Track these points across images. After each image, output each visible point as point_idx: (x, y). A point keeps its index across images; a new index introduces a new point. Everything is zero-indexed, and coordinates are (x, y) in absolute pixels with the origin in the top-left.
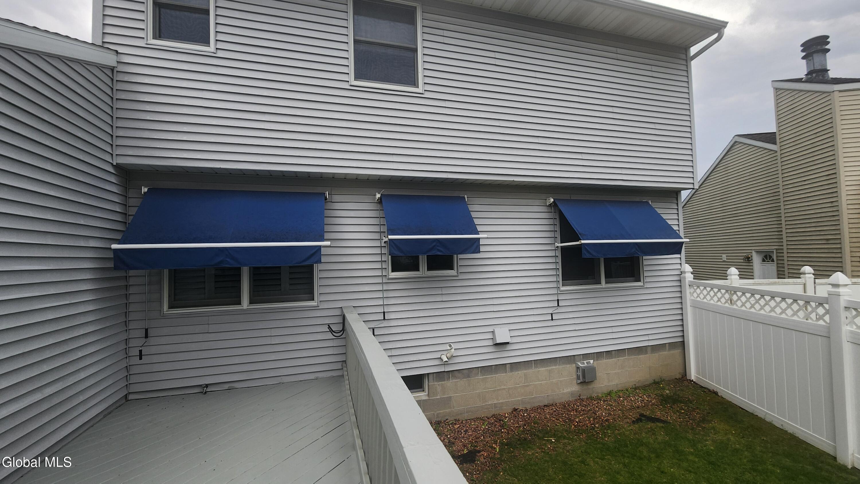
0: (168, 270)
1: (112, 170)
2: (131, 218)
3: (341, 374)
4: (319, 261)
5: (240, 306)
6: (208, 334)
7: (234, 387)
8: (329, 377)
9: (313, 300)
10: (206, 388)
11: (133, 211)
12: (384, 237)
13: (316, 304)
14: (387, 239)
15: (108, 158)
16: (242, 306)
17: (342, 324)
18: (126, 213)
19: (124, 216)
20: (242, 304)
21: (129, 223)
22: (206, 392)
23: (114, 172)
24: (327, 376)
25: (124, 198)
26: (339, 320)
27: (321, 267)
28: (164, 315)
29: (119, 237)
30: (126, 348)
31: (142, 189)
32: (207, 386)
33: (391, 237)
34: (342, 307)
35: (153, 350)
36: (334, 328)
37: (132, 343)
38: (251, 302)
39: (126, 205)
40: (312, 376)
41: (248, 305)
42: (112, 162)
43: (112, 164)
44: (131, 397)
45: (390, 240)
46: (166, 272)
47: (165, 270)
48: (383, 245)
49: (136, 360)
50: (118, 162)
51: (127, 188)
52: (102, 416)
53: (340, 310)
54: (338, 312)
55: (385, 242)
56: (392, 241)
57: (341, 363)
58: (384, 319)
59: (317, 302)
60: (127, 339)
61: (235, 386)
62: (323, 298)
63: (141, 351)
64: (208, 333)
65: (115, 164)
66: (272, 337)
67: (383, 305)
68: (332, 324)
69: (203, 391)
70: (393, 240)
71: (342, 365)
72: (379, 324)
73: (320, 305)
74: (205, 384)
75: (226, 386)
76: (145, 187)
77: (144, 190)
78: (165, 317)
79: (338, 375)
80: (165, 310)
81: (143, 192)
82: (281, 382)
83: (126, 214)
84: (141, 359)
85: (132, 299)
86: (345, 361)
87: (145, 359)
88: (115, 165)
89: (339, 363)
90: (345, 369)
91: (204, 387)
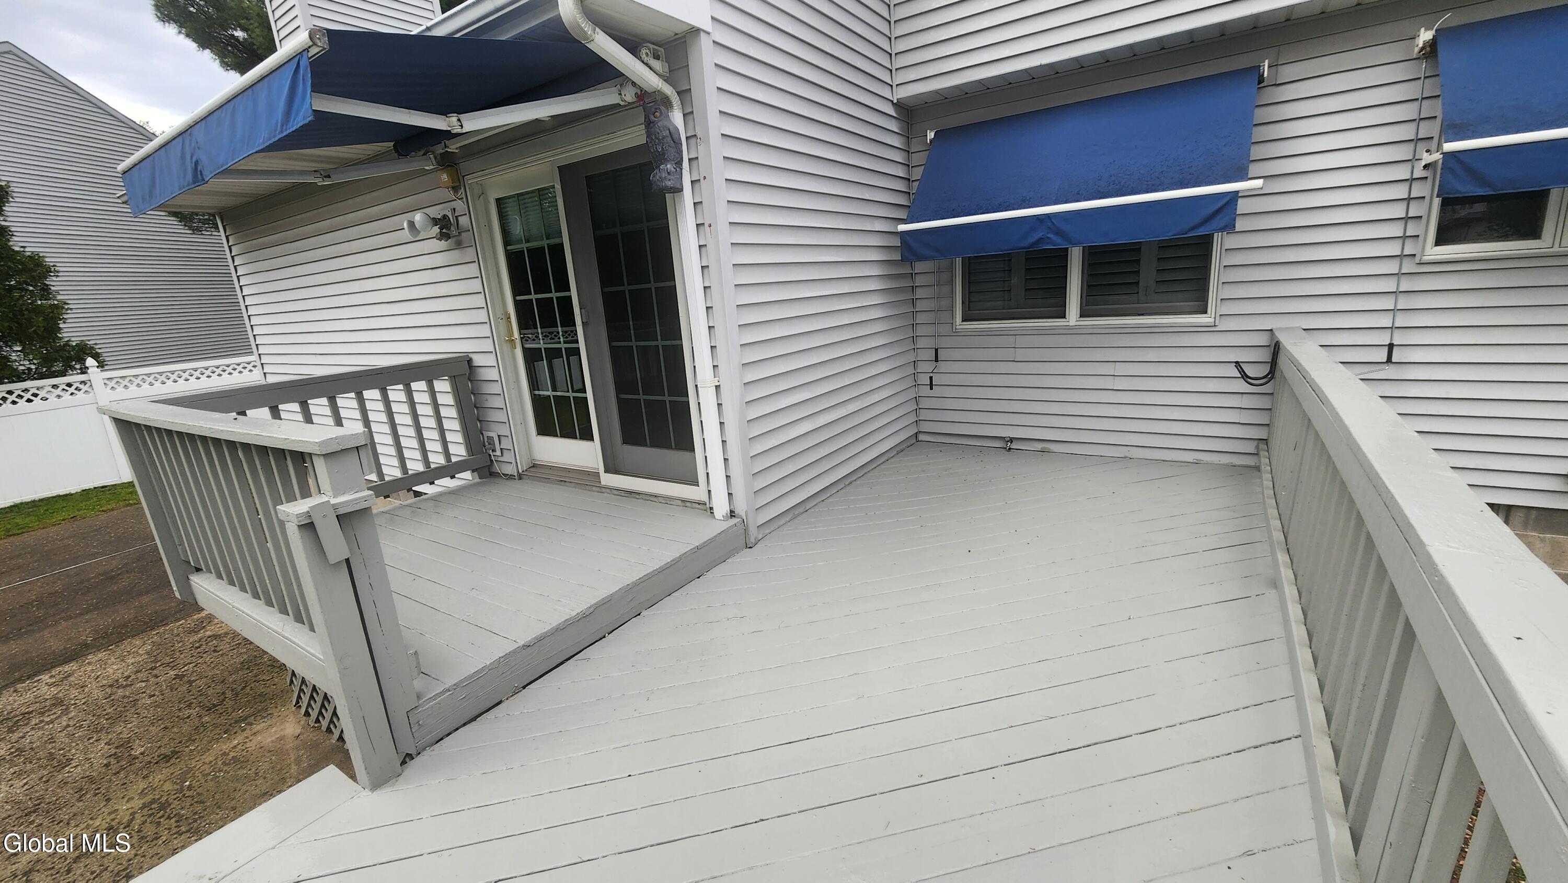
0: (961, 259)
1: (891, 111)
2: (916, 184)
3: (1254, 464)
4: (1229, 227)
5: (1064, 320)
6: (1014, 363)
7: (1050, 449)
8: (1224, 465)
9: (1206, 312)
10: (1011, 443)
11: (917, 174)
12: (1428, 151)
13: (1212, 320)
14: (1437, 156)
15: (886, 93)
16: (1067, 320)
17: (1270, 365)
18: (908, 177)
19: (907, 182)
20: (1067, 316)
21: (913, 194)
22: (1010, 449)
23: (895, 115)
24: (1221, 463)
25: (906, 154)
26: (1265, 356)
27: (1231, 241)
28: (957, 331)
29: (902, 214)
30: (914, 373)
31: (927, 135)
32: (1012, 440)
33: (1449, 147)
34: (1271, 330)
35: (945, 379)
36: (1250, 371)
37: (922, 367)
38: (1083, 314)
39: (909, 166)
40: (1190, 457)
41: (1078, 319)
42: (892, 99)
43: (892, 101)
44: (921, 437)
45: (1448, 155)
46: (959, 261)
47: (957, 259)
48: (1419, 172)
49: (926, 391)
50: (899, 97)
51: (908, 137)
52: (895, 453)
53: (1268, 334)
54: (1263, 340)
55: (1426, 167)
56: (1455, 157)
57: (1255, 443)
58: (1387, 362)
59: (1213, 316)
60: (915, 361)
61: (1052, 448)
62: (1226, 309)
63: (931, 378)
64: (1014, 361)
65: (895, 101)
66: (1116, 377)
67: (1392, 328)
68: (1245, 364)
69: (1005, 447)
70: (1457, 155)
71: (1257, 447)
72: (1373, 372)
73: (1220, 322)
74: (1009, 437)
75: (1039, 446)
76: (931, 130)
77: (931, 135)
78: (956, 333)
79: (1245, 463)
80: (957, 324)
81: (928, 140)
82: (1127, 455)
83: (909, 179)
84: (931, 389)
85: (920, 306)
86: (1266, 440)
87: (936, 391)
88: (895, 104)
89: (1252, 442)
90: (1263, 454)
91: (1008, 442)
